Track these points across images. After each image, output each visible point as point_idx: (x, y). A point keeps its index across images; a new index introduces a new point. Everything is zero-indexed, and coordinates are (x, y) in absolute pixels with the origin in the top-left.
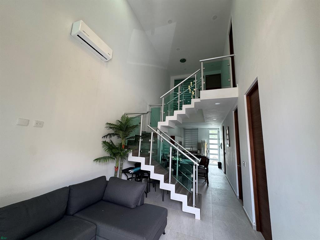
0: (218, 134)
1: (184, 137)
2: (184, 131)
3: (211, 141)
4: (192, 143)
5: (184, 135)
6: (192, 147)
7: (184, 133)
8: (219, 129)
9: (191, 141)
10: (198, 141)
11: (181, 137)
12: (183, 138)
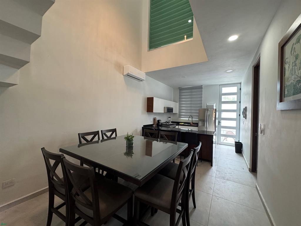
0: (239, 93)
1: (180, 101)
2: (180, 93)
3: (224, 107)
4: (191, 110)
5: (180, 98)
6: (192, 117)
7: (180, 95)
8: (241, 83)
9: (191, 107)
10: (201, 107)
11: (174, 101)
12: (178, 104)
